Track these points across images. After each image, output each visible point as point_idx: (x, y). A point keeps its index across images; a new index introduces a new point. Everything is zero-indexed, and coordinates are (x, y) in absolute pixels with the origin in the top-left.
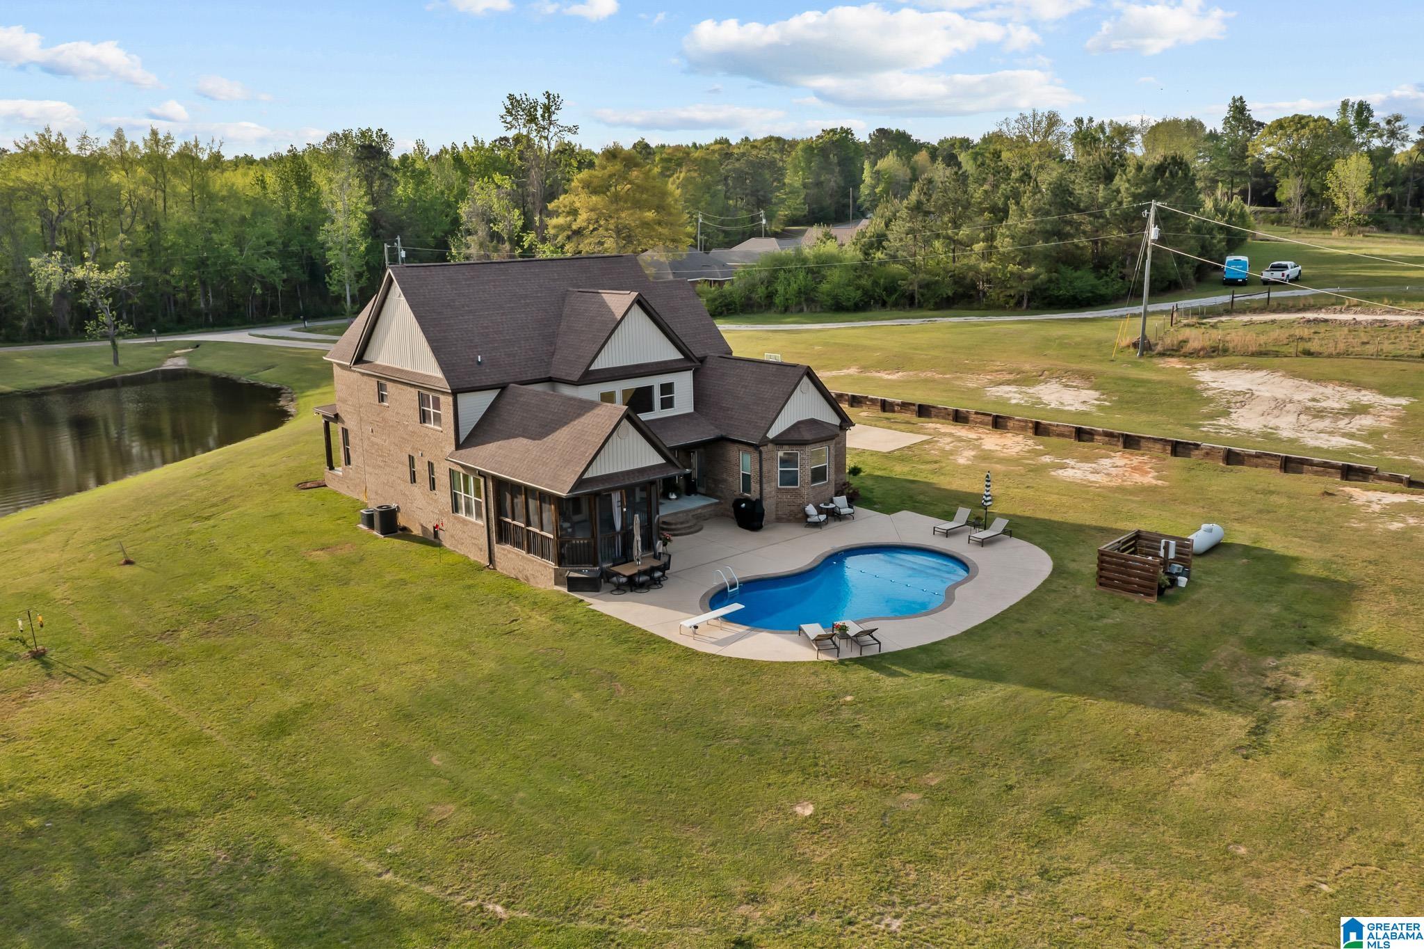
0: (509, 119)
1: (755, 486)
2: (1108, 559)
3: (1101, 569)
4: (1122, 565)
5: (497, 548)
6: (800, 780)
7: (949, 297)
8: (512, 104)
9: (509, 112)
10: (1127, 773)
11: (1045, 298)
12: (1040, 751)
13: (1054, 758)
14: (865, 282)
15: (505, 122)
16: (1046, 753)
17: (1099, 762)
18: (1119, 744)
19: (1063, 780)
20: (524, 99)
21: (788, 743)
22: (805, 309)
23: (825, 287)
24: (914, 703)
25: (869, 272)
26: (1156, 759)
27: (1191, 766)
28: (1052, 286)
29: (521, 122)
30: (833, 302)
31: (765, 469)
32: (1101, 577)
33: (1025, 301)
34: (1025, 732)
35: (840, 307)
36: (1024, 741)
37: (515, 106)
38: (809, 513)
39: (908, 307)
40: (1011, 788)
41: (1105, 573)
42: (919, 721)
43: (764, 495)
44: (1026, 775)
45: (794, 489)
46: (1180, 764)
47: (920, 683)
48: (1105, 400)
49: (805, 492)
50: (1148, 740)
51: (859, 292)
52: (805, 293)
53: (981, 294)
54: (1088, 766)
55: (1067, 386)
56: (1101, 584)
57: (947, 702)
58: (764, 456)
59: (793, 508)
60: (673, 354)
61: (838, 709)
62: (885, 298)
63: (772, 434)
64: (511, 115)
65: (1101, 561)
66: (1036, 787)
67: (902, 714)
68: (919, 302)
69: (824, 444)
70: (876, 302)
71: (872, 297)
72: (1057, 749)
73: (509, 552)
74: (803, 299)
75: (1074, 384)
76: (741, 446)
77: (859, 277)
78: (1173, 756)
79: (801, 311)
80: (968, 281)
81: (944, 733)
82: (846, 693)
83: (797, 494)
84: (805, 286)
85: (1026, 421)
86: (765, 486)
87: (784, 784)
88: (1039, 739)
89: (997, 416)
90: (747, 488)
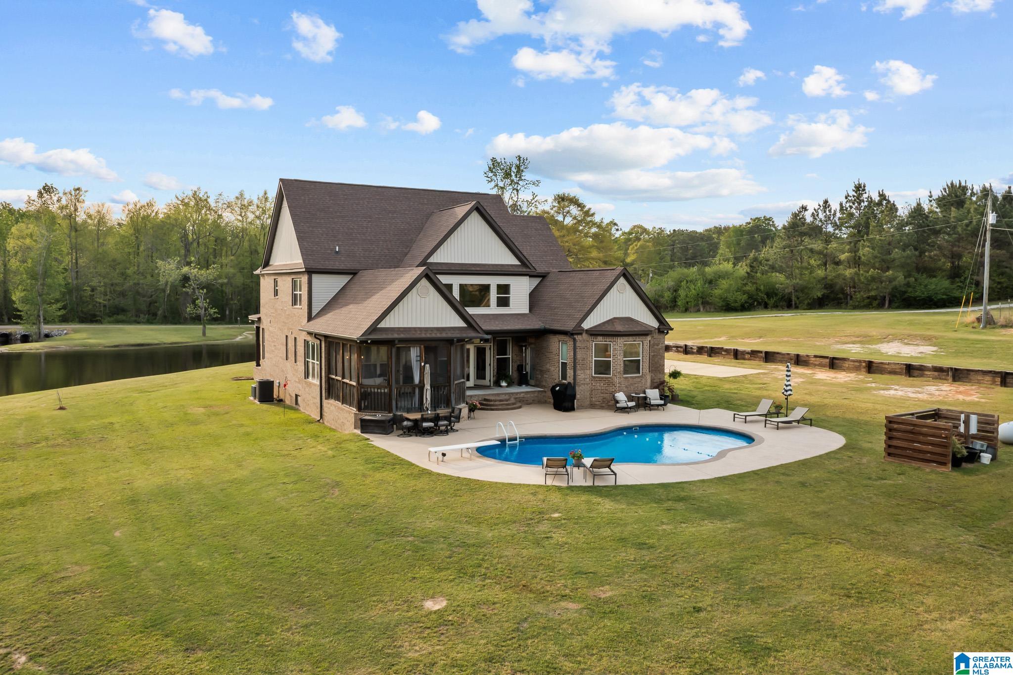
0: (490, 174)
1: (570, 373)
2: (896, 426)
3: (890, 438)
4: (911, 432)
5: (325, 402)
6: (452, 577)
7: (819, 298)
8: (493, 164)
9: (491, 170)
10: (861, 610)
11: (904, 300)
12: (754, 578)
13: (768, 587)
14: (750, 288)
15: (487, 177)
16: (760, 581)
17: (826, 597)
18: (859, 582)
19: (771, 609)
20: (503, 162)
21: (464, 545)
22: (702, 310)
23: (717, 292)
24: (626, 525)
25: (753, 281)
26: (905, 601)
27: (952, 612)
28: (910, 290)
29: (499, 178)
30: (724, 304)
31: (579, 356)
32: (889, 446)
33: (887, 302)
34: (744, 559)
35: (729, 308)
36: (738, 567)
37: (495, 165)
38: (618, 399)
39: (786, 309)
40: (698, 610)
41: (895, 443)
42: (622, 540)
43: (578, 381)
44: (725, 599)
45: (606, 378)
46: (938, 608)
47: (644, 510)
48: (942, 352)
49: (617, 380)
50: (900, 582)
51: (745, 297)
52: (702, 297)
53: (849, 297)
54: (810, 598)
55: (907, 344)
56: (889, 454)
57: (664, 527)
58: (578, 344)
59: (605, 396)
60: (510, 260)
61: (538, 522)
62: (766, 300)
63: (587, 325)
64: (492, 172)
65: (890, 430)
66: (734, 612)
67: (607, 532)
68: (796, 304)
69: (638, 338)
70: (759, 304)
71: (756, 300)
72: (776, 580)
73: (331, 405)
74: (700, 302)
75: (915, 343)
76: (562, 337)
77: (745, 285)
78: (930, 601)
79: (699, 311)
80: (838, 287)
81: (644, 552)
82: (556, 511)
83: (610, 383)
84: (703, 293)
85: (860, 361)
86: (578, 372)
87: (431, 580)
88: (756, 567)
89: (834, 358)
90: (564, 377)
